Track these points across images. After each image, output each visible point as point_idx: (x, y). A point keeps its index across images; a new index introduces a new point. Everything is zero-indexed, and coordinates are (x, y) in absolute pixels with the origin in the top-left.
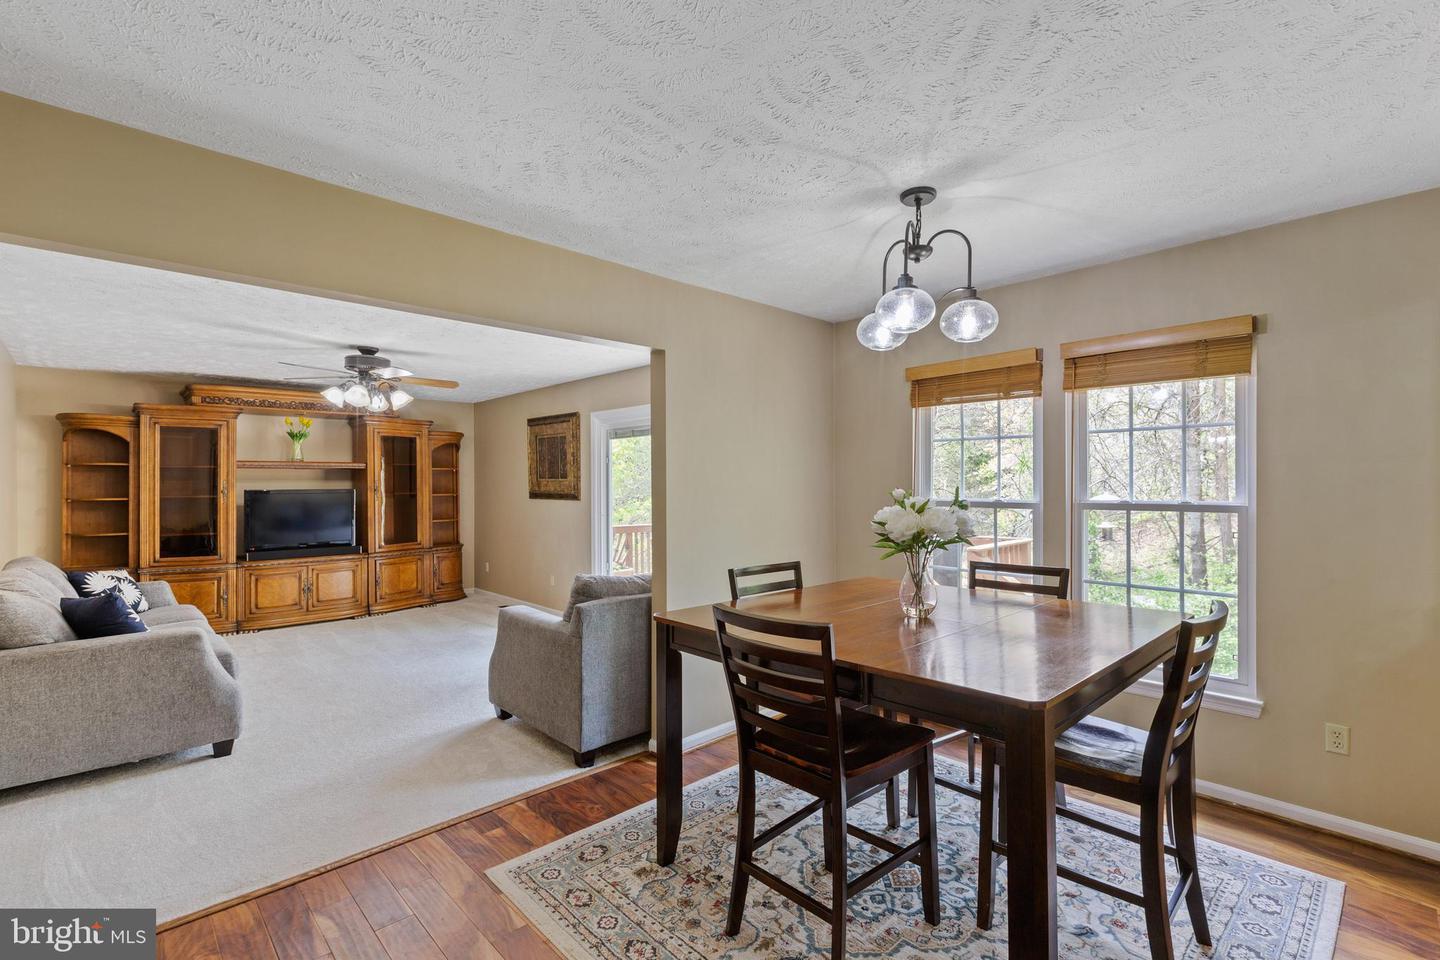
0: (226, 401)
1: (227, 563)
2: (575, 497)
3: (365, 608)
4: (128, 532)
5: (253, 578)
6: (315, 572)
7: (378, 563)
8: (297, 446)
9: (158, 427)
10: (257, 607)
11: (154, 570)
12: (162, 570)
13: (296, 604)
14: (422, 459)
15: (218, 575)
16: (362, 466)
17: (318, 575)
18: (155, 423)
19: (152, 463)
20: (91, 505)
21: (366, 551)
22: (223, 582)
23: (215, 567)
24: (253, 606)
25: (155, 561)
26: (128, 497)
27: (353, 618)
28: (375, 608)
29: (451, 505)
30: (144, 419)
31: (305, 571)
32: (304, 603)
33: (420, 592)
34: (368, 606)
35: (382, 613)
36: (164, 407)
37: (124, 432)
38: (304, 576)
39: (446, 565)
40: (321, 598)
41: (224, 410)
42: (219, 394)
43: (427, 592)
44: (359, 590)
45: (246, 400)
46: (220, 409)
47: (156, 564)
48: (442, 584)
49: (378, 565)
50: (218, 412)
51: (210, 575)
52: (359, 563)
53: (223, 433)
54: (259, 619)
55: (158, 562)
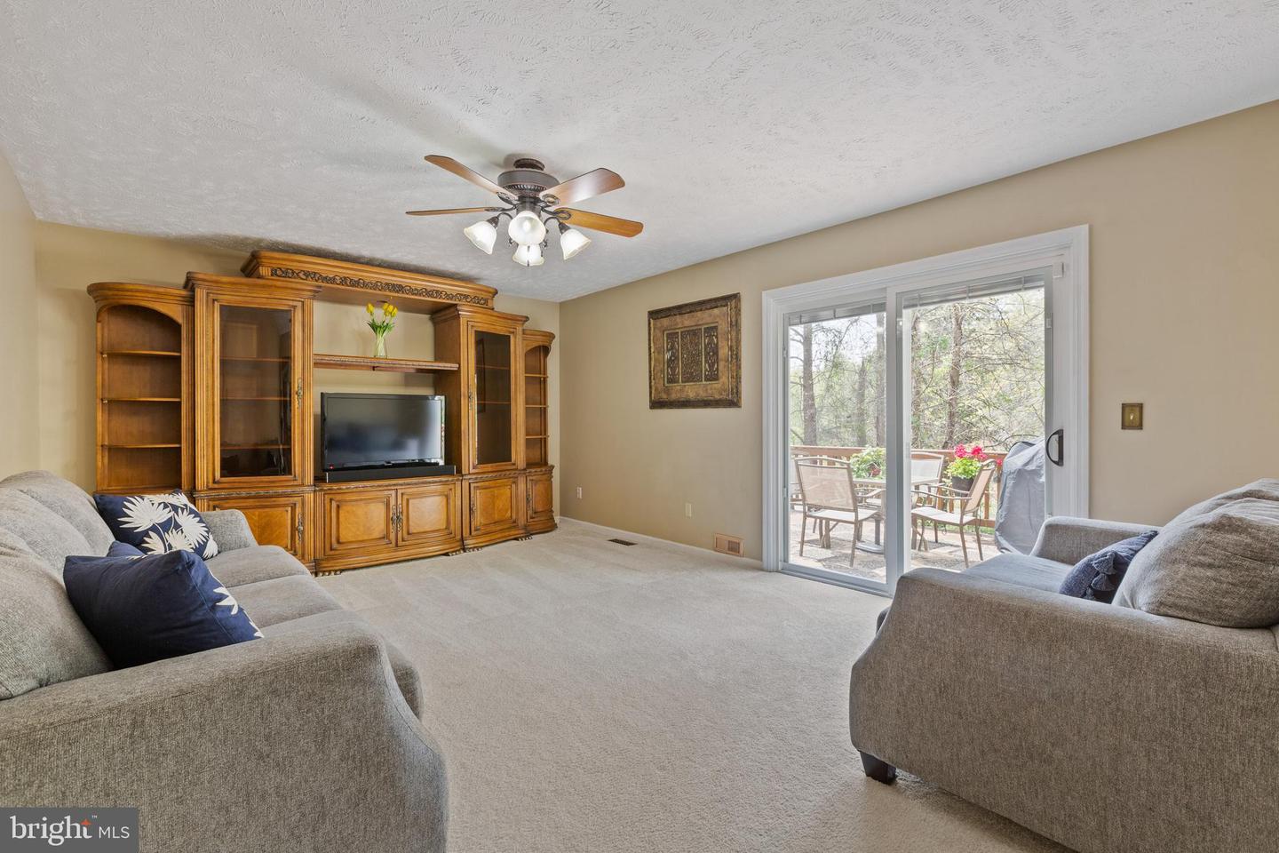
0: (301, 275)
1: (303, 485)
2: (733, 402)
3: (457, 542)
4: (180, 442)
5: (334, 504)
6: (405, 497)
7: (472, 485)
8: (381, 340)
9: (217, 305)
10: (338, 542)
11: (213, 493)
12: (223, 493)
13: (384, 538)
14: (516, 363)
15: (292, 500)
16: (452, 366)
17: (408, 500)
18: (214, 300)
19: (210, 353)
20: (133, 407)
21: (459, 471)
22: (298, 510)
23: (289, 490)
24: (334, 540)
25: (214, 482)
26: (180, 397)
27: (447, 554)
28: (469, 542)
29: (538, 420)
30: (200, 294)
31: (394, 495)
32: (392, 536)
33: (514, 522)
34: (462, 540)
35: (478, 548)
36: (225, 279)
37: (175, 312)
38: (393, 502)
39: (540, 488)
40: (412, 530)
41: (299, 286)
42: (294, 266)
43: (522, 522)
44: (452, 518)
45: (324, 275)
46: (294, 285)
47: (216, 486)
48: (535, 513)
49: (472, 488)
50: (292, 289)
51: (282, 500)
52: (452, 486)
53: (298, 317)
54: (342, 557)
55: (218, 482)
